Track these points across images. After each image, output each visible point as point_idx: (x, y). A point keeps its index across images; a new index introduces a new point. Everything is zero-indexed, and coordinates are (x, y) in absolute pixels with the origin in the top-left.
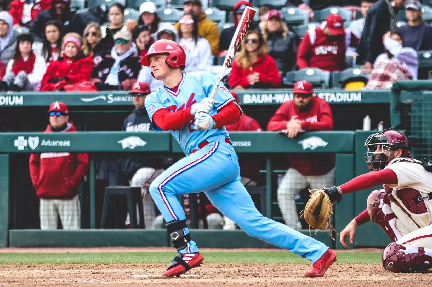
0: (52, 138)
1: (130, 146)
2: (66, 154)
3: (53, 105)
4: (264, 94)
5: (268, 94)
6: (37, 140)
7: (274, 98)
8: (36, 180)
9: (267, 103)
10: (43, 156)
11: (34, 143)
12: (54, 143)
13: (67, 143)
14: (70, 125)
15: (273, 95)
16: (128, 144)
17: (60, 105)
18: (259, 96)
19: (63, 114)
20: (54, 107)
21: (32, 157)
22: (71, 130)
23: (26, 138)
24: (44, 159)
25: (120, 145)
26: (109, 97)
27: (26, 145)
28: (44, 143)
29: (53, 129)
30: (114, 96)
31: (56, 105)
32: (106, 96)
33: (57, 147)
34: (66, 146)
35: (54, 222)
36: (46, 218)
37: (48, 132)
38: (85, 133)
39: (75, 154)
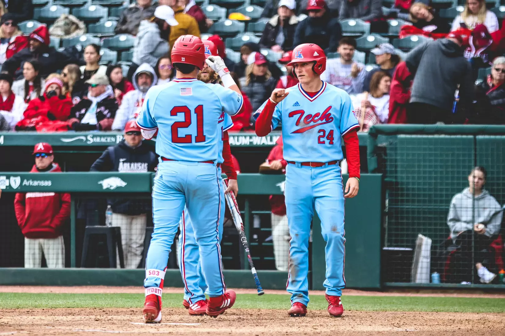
0: (34, 178)
1: (111, 186)
2: (52, 194)
3: (37, 147)
4: (242, 136)
5: (245, 137)
6: (18, 179)
7: (251, 141)
8: (22, 220)
9: (244, 145)
10: (29, 195)
11: (15, 182)
12: (36, 183)
13: (48, 183)
14: (55, 166)
15: (251, 137)
16: (109, 184)
17: (44, 146)
18: (236, 138)
19: (48, 155)
20: (39, 148)
21: (17, 195)
22: (56, 170)
23: (8, 177)
24: (30, 198)
25: (101, 185)
26: (89, 138)
27: (8, 185)
28: (25, 183)
29: (38, 170)
30: (94, 136)
31: (40, 146)
32: (86, 136)
33: (38, 186)
34: (47, 186)
35: (38, 261)
36: (31, 257)
37: (33, 172)
38: (65, 173)
39: (59, 194)
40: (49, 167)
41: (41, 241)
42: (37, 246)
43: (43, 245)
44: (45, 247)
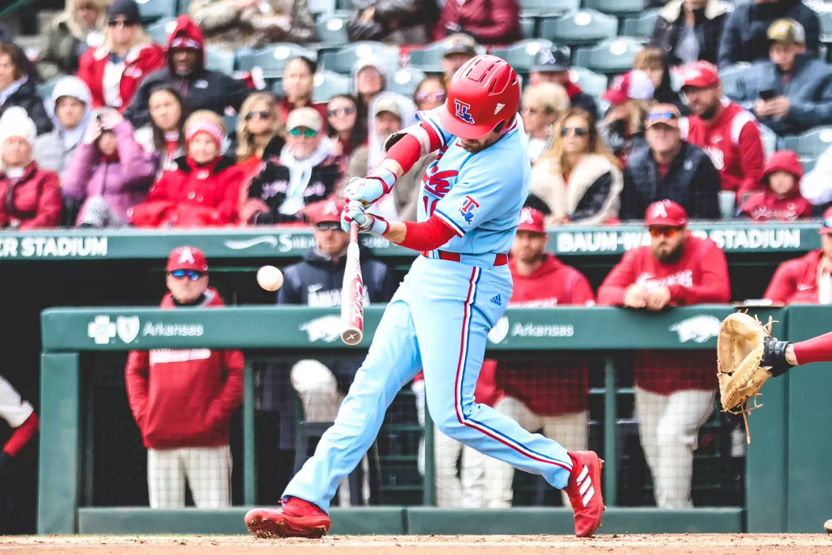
0: (168, 320)
1: (326, 336)
2: (205, 354)
3: (179, 256)
4: (601, 232)
5: (608, 233)
6: (135, 323)
7: (620, 241)
8: (143, 407)
9: (606, 250)
11: (129, 329)
12: (170, 331)
13: (195, 331)
14: (210, 295)
15: (619, 234)
16: (322, 331)
17: (194, 256)
18: (589, 236)
19: (200, 274)
20: (183, 259)
21: (133, 357)
23: (113, 319)
24: (159, 365)
25: (305, 333)
26: (283, 240)
27: (113, 335)
28: (150, 330)
29: (176, 303)
30: (294, 237)
31: (186, 256)
32: (277, 237)
33: (177, 337)
34: (195, 337)
35: (177, 492)
36: (162, 484)
37: (166, 307)
38: (234, 309)
39: (220, 353)
40: (200, 299)
41: (183, 452)
42: (174, 464)
43: (186, 461)
44: (192, 464)
